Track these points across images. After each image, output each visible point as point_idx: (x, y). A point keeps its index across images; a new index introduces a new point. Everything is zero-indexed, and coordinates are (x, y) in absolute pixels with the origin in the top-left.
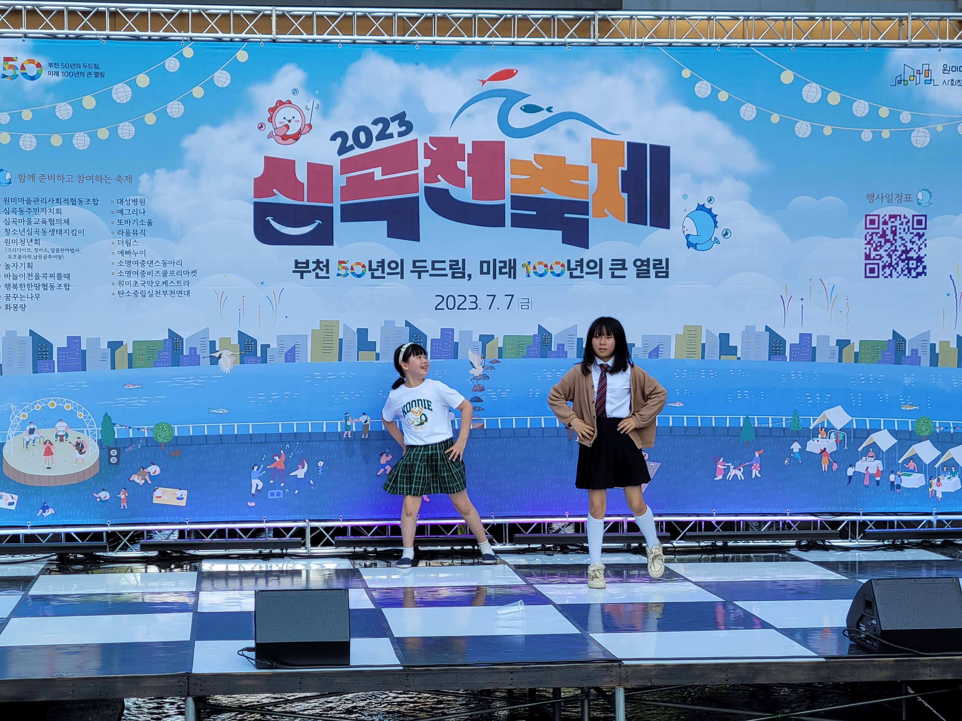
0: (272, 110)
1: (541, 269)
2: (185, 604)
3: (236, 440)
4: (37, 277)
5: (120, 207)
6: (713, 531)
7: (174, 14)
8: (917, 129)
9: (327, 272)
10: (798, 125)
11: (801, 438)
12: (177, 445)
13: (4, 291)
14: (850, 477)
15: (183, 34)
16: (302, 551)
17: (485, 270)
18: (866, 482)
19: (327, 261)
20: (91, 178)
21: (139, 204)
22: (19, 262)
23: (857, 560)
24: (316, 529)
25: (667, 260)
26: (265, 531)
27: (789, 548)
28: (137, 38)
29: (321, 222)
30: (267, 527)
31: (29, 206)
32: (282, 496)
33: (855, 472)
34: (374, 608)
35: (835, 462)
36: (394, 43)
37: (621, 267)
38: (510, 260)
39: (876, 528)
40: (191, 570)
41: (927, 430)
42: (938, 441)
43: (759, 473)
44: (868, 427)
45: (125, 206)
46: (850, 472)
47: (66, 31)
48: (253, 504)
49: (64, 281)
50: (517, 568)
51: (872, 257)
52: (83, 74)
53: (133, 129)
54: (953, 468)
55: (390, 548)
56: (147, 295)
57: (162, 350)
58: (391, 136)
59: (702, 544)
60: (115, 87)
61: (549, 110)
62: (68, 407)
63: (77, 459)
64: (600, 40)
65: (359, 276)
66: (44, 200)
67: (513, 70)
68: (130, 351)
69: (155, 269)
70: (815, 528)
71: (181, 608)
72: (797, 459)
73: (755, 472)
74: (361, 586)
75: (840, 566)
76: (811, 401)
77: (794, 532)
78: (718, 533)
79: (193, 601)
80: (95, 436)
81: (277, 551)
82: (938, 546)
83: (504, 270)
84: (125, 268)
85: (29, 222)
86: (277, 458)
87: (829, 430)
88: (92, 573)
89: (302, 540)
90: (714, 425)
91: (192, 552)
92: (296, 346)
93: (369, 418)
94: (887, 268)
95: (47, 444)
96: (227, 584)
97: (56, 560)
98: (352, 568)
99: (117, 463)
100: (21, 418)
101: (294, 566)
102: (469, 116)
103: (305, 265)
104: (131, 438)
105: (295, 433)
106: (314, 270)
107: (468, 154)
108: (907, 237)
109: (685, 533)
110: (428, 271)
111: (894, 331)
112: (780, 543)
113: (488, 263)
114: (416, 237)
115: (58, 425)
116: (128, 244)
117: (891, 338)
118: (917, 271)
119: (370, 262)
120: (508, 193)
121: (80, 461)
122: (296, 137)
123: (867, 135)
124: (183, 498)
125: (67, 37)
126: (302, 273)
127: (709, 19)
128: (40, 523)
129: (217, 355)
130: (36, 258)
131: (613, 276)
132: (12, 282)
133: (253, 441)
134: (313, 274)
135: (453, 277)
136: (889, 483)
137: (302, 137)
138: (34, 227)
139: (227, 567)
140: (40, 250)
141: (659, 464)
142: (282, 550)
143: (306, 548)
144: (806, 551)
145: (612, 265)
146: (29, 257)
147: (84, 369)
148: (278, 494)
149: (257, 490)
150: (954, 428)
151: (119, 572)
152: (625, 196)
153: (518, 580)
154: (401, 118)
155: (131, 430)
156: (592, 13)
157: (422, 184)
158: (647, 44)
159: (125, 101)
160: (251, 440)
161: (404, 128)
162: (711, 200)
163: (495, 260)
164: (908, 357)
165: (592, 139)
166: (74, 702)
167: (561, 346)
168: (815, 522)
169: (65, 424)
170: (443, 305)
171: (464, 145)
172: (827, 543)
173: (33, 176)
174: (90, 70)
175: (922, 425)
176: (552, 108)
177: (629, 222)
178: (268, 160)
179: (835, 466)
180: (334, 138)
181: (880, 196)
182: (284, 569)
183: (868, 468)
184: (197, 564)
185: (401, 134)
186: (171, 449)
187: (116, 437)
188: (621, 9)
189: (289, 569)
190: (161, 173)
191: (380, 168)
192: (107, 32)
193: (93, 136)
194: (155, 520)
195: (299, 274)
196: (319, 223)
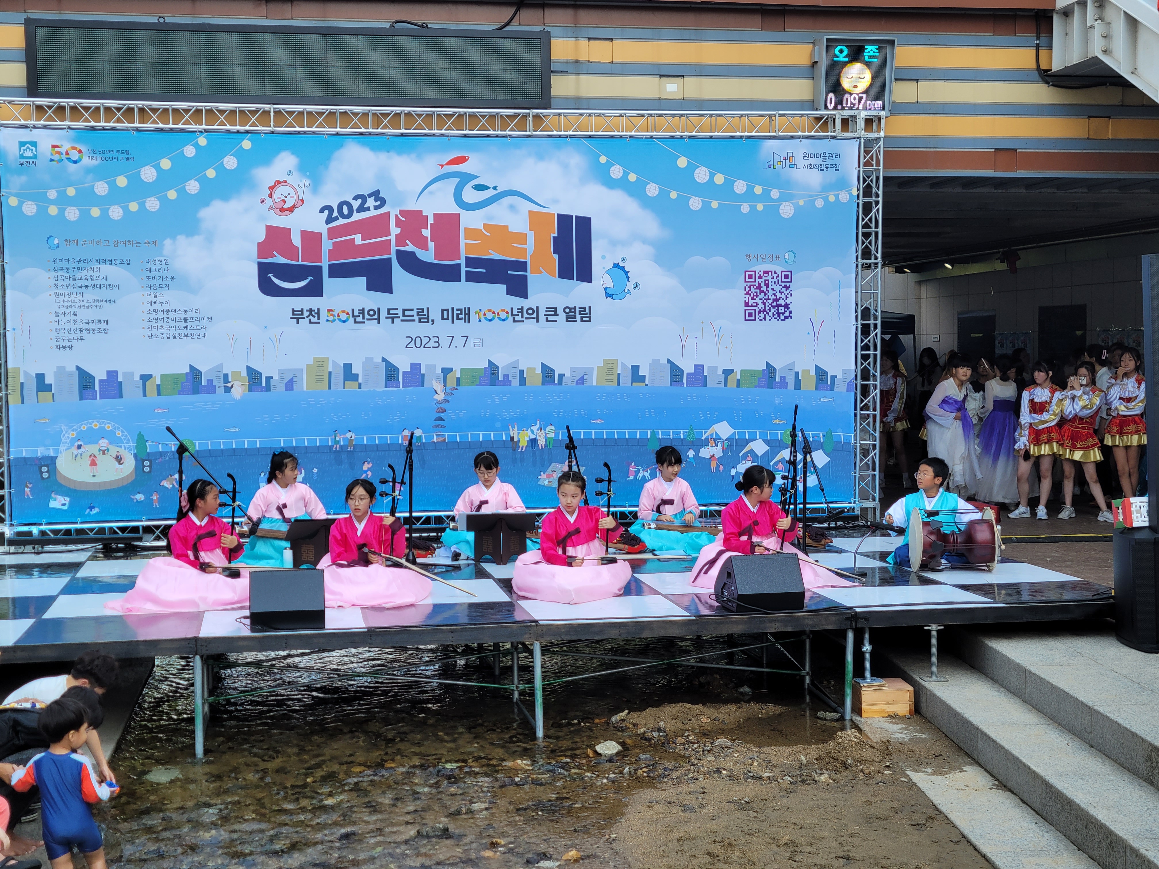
0: (272, 188)
1: (490, 316)
4: (81, 323)
5: (148, 266)
7: (191, 110)
8: (784, 203)
9: (319, 318)
10: (691, 200)
13: (55, 334)
14: (733, 476)
15: (198, 126)
17: (445, 316)
19: (318, 309)
20: (124, 243)
21: (163, 263)
22: (67, 310)
25: (589, 308)
28: (161, 130)
29: (312, 278)
31: (74, 266)
33: (736, 473)
36: (370, 134)
37: (553, 313)
38: (465, 308)
45: (152, 266)
46: (733, 472)
47: (102, 124)
49: (104, 326)
51: (750, 305)
52: (116, 158)
53: (158, 203)
56: (172, 337)
57: (184, 380)
58: (368, 209)
60: (143, 169)
61: (495, 188)
62: (109, 427)
63: (117, 469)
64: (535, 133)
65: (344, 322)
66: (86, 261)
67: (465, 157)
68: (158, 382)
69: (178, 316)
83: (460, 316)
84: (153, 315)
85: (74, 279)
88: (131, 559)
92: (294, 378)
94: (762, 313)
95: (93, 457)
97: (102, 549)
99: (150, 472)
100: (71, 436)
102: (431, 193)
103: (300, 313)
106: (308, 317)
107: (431, 224)
108: (778, 288)
110: (399, 317)
111: (767, 362)
113: (448, 310)
114: (389, 290)
115: (101, 441)
116: (155, 296)
117: (765, 368)
118: (785, 315)
119: (353, 310)
120: (463, 255)
121: (119, 470)
122: (291, 210)
123: (745, 208)
125: (103, 129)
126: (298, 319)
127: (621, 115)
129: (229, 385)
130: (80, 307)
131: (547, 320)
132: (61, 327)
134: (307, 320)
135: (420, 322)
137: (296, 210)
138: (78, 282)
140: (84, 301)
145: (546, 311)
146: (75, 307)
147: (121, 397)
152: (556, 257)
154: (376, 194)
156: (528, 111)
157: (394, 248)
158: (571, 136)
159: (151, 181)
161: (378, 203)
162: (624, 259)
163: (453, 309)
164: (778, 382)
165: (530, 211)
167: (506, 376)
169: (106, 441)
170: (412, 344)
171: (427, 216)
173: (76, 242)
174: (122, 156)
175: (789, 436)
177: (559, 278)
178: (268, 227)
180: (322, 210)
181: (756, 256)
185: (376, 208)
188: (550, 108)
190: (181, 239)
191: (360, 234)
192: (136, 125)
193: (126, 209)
195: (295, 320)
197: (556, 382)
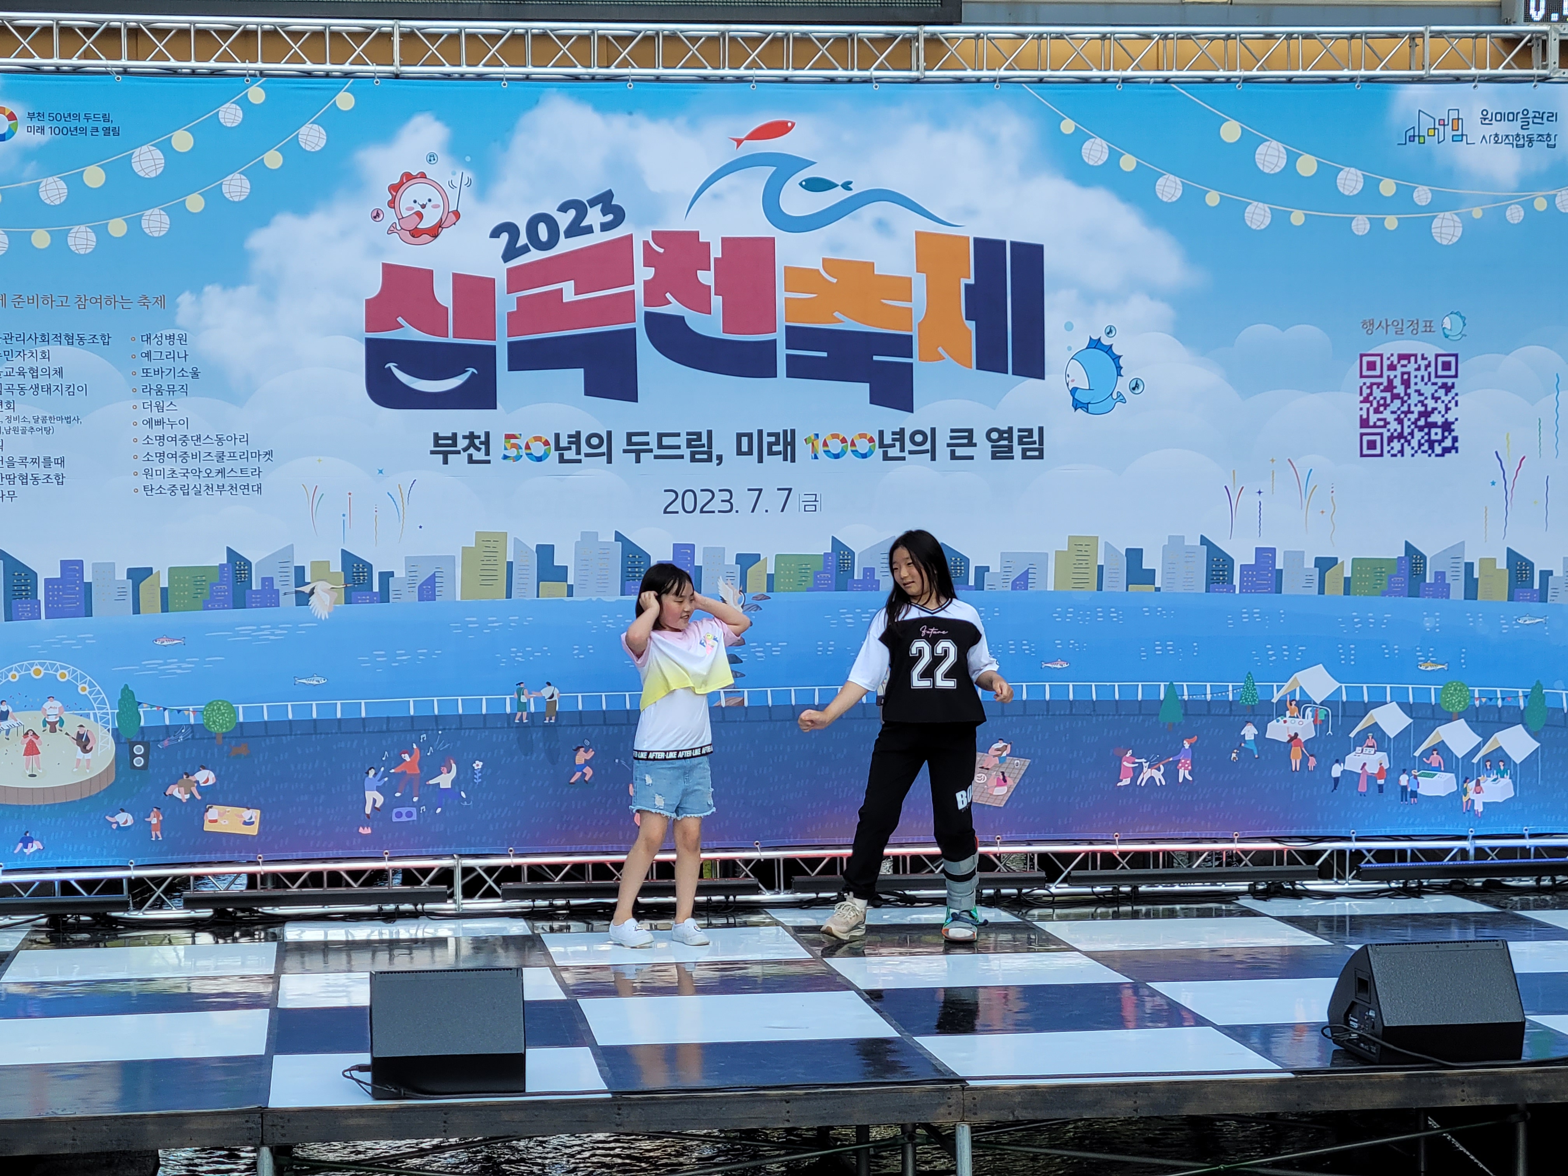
0: (395, 189)
1: (835, 446)
2: (259, 995)
3: (340, 727)
4: (11, 464)
5: (146, 348)
6: (1115, 868)
7: (233, 32)
8: (1441, 215)
9: (487, 453)
10: (1249, 209)
11: (1258, 717)
12: (242, 736)
14: (1337, 780)
15: (248, 65)
16: (448, 906)
17: (745, 448)
18: (1362, 788)
19: (487, 434)
20: (98, 300)
21: (177, 342)
23: (1348, 912)
24: (470, 870)
25: (1041, 430)
26: (388, 876)
27: (1237, 894)
28: (174, 72)
29: (476, 372)
30: (390, 868)
32: (414, 818)
33: (1344, 772)
34: (565, 998)
35: (1312, 756)
36: (594, 78)
37: (965, 441)
38: (785, 432)
39: (1378, 862)
40: (266, 940)
41: (1460, 702)
42: (1477, 721)
43: (1190, 774)
44: (1366, 699)
45: (153, 347)
46: (1336, 771)
47: (56, 60)
48: (367, 831)
49: (55, 469)
50: (798, 931)
51: (1371, 424)
52: (83, 130)
53: (166, 219)
54: (1501, 764)
55: (591, 901)
56: (192, 493)
57: (217, 580)
58: (589, 230)
59: (1098, 889)
60: (137, 151)
61: (847, 186)
62: (64, 675)
63: (79, 760)
64: (928, 73)
65: (539, 459)
66: (20, 337)
67: (786, 123)
68: (164, 583)
69: (204, 449)
70: (1280, 862)
71: (253, 1002)
72: (1252, 751)
73: (1184, 773)
74: (544, 963)
75: (1320, 923)
76: (1274, 658)
77: (1246, 869)
78: (1123, 872)
79: (270, 989)
80: (107, 722)
81: (407, 907)
82: (1477, 890)
83: (775, 448)
84: (156, 448)
86: (406, 757)
87: (1303, 703)
88: (105, 946)
89: (449, 889)
90: (1117, 697)
91: (268, 910)
92: (437, 574)
93: (557, 691)
94: (1396, 441)
95: (30, 737)
96: (326, 962)
97: (46, 925)
98: (530, 933)
99: (145, 767)
101: (436, 930)
102: (716, 196)
103: (450, 442)
104: (167, 726)
105: (436, 716)
106: (465, 450)
107: (716, 259)
108: (1428, 390)
109: (1069, 873)
110: (651, 451)
111: (1406, 543)
112: (1223, 887)
113: (750, 436)
114: (630, 394)
115: (47, 705)
116: (160, 408)
117: (1403, 555)
118: (1443, 445)
119: (557, 436)
120: (781, 322)
121: (83, 764)
122: (434, 232)
123: (1361, 225)
124: (252, 823)
125: (58, 71)
126: (445, 454)
127: (1104, 37)
128: (19, 864)
129: (307, 589)
130: (8, 432)
131: (953, 457)
133: (367, 730)
134: (464, 455)
135: (693, 460)
136: (1399, 789)
137: (444, 233)
139: (326, 935)
140: (16, 418)
141: (1028, 762)
142: (416, 905)
143: (455, 902)
144: (1265, 900)
145: (952, 438)
147: (90, 614)
148: (409, 814)
149: (374, 808)
150: (1503, 699)
151: (150, 944)
152: (971, 325)
153: (800, 952)
154: (605, 200)
155: (166, 712)
156: (914, 29)
157: (641, 308)
158: (1003, 79)
159: (153, 175)
160: (364, 727)
161: (610, 217)
162: (1111, 331)
163: (760, 432)
164: (1430, 585)
165: (917, 233)
166: (76, 1156)
167: (866, 568)
168: (1280, 852)
169: (58, 704)
170: (677, 506)
171: (708, 244)
172: (1299, 887)
174: (95, 124)
175: (1452, 695)
176: (851, 183)
177: (977, 369)
178: (389, 270)
179: (1312, 762)
180: (496, 233)
181: (1384, 324)
182: (420, 935)
183: (1365, 764)
184: (277, 930)
185: (605, 227)
186: (233, 743)
187: (142, 724)
188: (960, 23)
189: (427, 936)
190: (212, 291)
191: (573, 282)
192: (124, 62)
193: (101, 232)
194: (207, 858)
195: (441, 456)
196: (473, 373)
197: (972, 582)
